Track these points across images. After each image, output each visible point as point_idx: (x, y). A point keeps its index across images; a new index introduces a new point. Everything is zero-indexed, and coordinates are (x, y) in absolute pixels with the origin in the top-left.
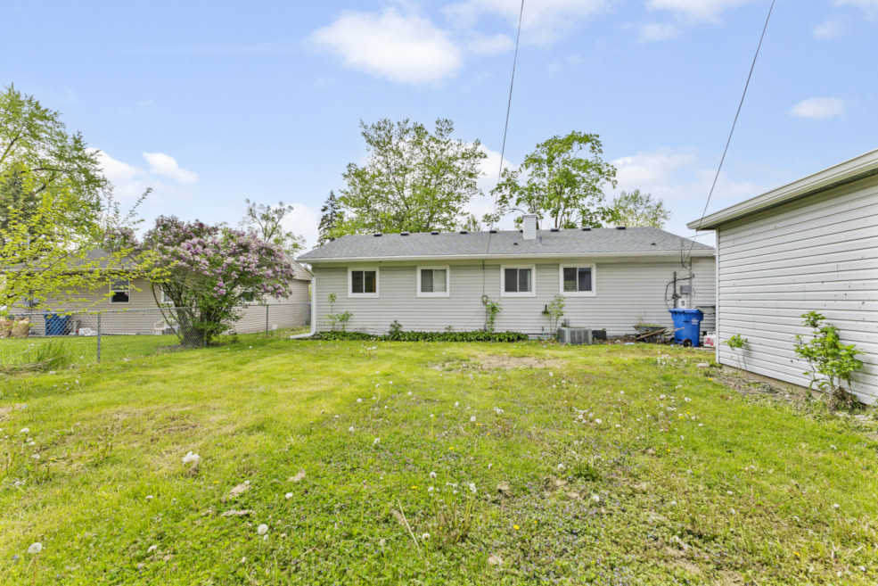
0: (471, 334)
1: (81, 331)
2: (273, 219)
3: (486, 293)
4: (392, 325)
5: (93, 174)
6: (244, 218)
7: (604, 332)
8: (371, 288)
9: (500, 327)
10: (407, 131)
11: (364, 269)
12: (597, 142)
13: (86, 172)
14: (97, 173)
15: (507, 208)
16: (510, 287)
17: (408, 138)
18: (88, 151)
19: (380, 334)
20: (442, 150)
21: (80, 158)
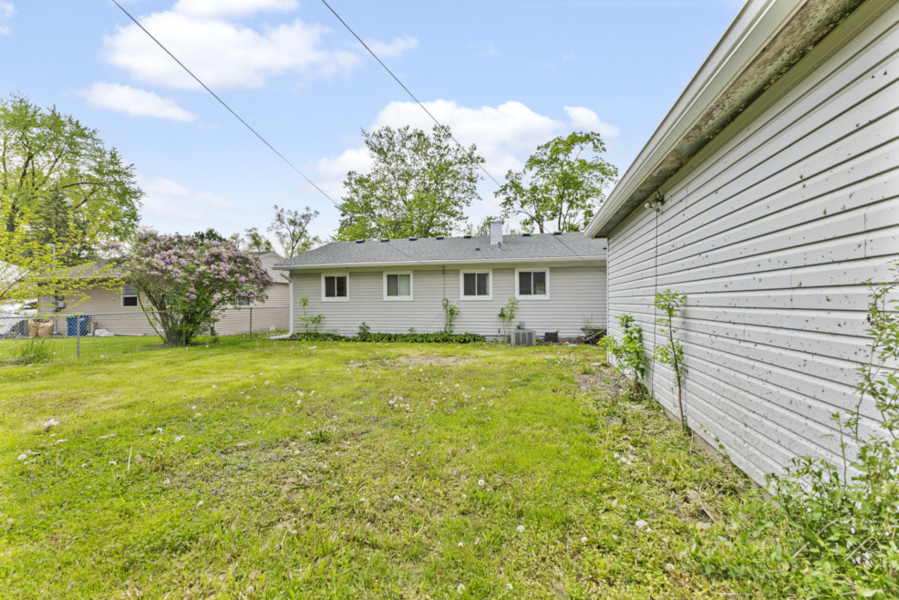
0: (431, 335)
1: (97, 332)
2: (301, 224)
3: (446, 297)
4: (361, 328)
5: (127, 186)
6: (272, 224)
7: (556, 334)
8: (342, 292)
9: (460, 329)
10: (410, 137)
11: (336, 275)
12: (598, 140)
13: (121, 184)
14: (131, 185)
15: (511, 211)
16: (469, 291)
17: (409, 144)
18: (123, 165)
19: (350, 335)
20: (442, 156)
21: (115, 172)
